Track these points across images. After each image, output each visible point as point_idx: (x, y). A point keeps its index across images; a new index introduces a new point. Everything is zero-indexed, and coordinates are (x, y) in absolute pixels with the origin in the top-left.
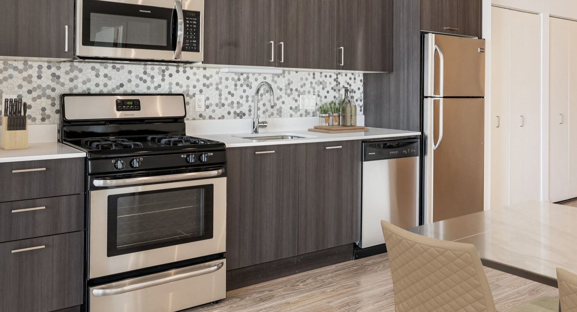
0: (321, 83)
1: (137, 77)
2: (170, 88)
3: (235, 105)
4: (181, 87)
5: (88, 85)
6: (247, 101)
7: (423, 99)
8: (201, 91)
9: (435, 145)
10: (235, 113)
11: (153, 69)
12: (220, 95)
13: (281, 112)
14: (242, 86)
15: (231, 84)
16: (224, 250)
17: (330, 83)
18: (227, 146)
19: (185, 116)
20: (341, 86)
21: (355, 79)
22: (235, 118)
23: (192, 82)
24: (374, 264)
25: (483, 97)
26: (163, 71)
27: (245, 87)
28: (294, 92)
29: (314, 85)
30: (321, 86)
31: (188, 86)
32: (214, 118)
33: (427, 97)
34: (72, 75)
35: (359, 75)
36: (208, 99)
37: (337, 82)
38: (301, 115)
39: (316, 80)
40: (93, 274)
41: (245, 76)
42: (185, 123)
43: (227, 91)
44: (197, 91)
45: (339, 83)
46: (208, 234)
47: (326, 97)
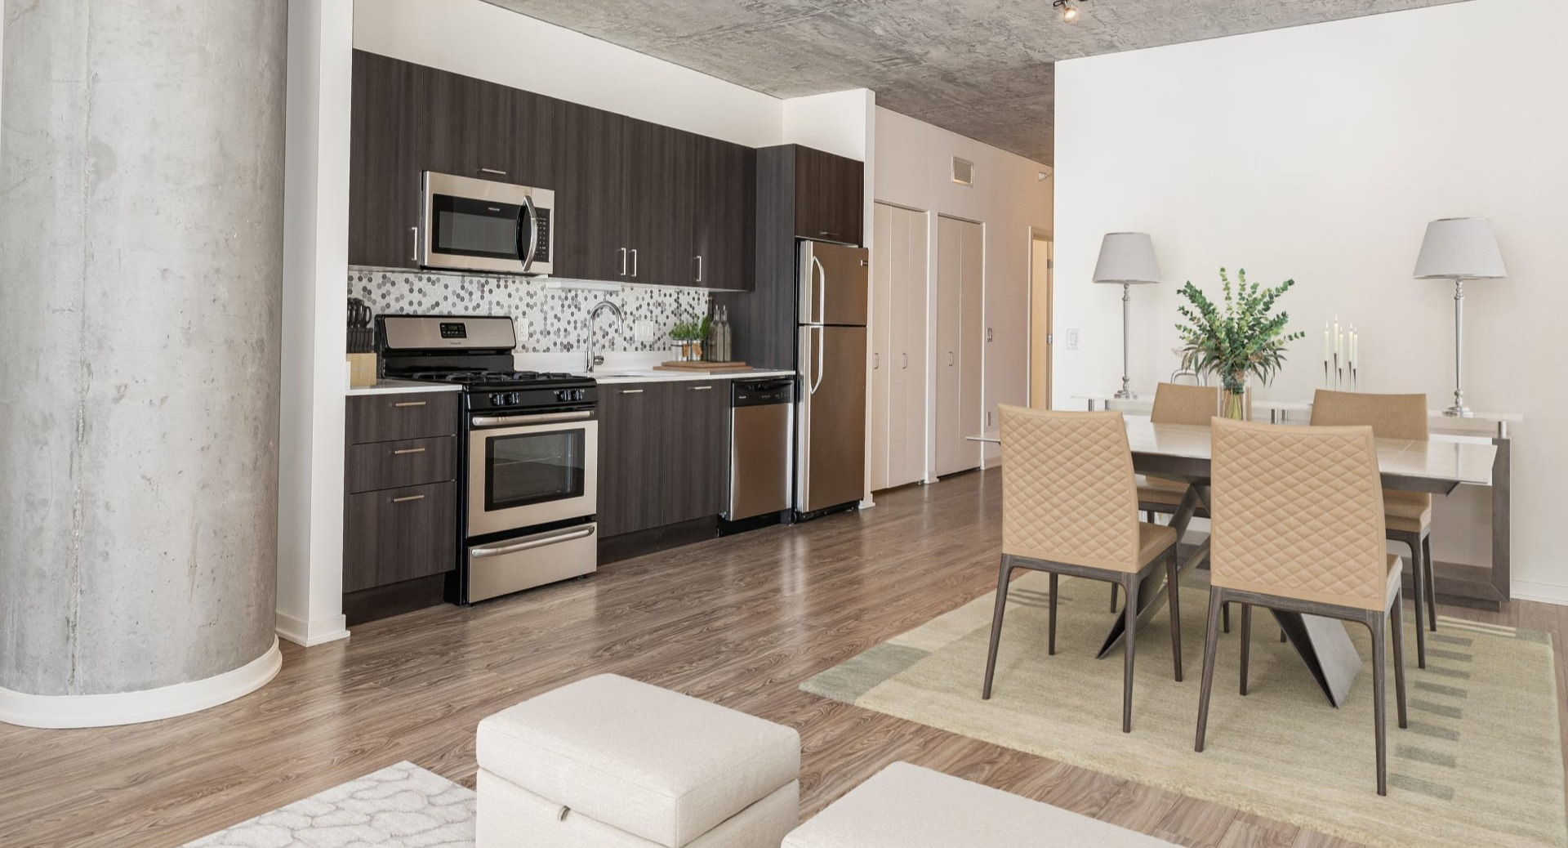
0: (659, 305)
1: (454, 292)
2: (490, 309)
3: (562, 333)
4: (502, 307)
5: (401, 304)
6: (575, 328)
7: (798, 327)
8: (524, 314)
9: (813, 388)
10: (562, 343)
11: (471, 282)
12: (545, 319)
13: (613, 344)
14: (569, 307)
15: (557, 303)
16: (594, 512)
17: (670, 305)
18: (599, 381)
19: (515, 347)
20: (683, 309)
21: (699, 299)
22: (562, 351)
23: (515, 301)
24: (747, 540)
25: (865, 326)
26: (483, 286)
27: (573, 309)
28: (628, 316)
29: (651, 307)
30: (660, 308)
31: (510, 307)
32: (538, 351)
33: (803, 325)
34: (384, 290)
35: (704, 292)
36: (531, 324)
37: (678, 303)
38: (636, 349)
39: (654, 300)
40: (472, 531)
41: (573, 293)
42: (513, 357)
43: (553, 313)
44: (519, 313)
45: (681, 305)
46: (578, 490)
47: (665, 324)
